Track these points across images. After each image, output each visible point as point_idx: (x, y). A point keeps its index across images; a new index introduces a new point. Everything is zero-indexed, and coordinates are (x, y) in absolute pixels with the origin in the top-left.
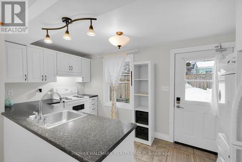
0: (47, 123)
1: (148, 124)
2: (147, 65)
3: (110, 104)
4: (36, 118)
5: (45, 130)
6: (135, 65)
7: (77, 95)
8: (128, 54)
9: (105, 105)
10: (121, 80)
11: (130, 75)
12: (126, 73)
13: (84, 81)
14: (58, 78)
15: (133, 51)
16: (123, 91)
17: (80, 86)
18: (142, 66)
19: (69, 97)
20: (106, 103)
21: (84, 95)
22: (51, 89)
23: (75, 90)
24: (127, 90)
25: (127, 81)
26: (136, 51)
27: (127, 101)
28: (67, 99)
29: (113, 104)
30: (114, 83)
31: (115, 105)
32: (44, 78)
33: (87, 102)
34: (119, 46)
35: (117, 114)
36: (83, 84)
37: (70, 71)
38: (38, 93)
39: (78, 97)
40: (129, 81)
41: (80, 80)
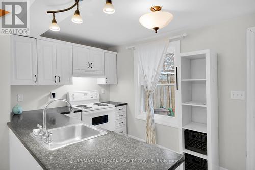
0: (51, 142)
1: (206, 154)
2: (202, 57)
3: (144, 116)
4: (39, 133)
5: (46, 152)
6: (182, 58)
7: (99, 102)
8: (171, 41)
9: (137, 118)
10: (161, 81)
11: (175, 73)
12: (170, 71)
13: (108, 83)
14: (75, 79)
15: (179, 36)
16: (166, 98)
17: (102, 90)
18: (194, 59)
19: (88, 105)
20: (139, 114)
21: (109, 102)
22: (66, 93)
23: (96, 94)
24: (171, 96)
25: (171, 82)
26: (184, 35)
27: (171, 113)
28: (85, 107)
29: (149, 118)
30: (150, 85)
31: (151, 120)
32: (57, 79)
33: (112, 112)
34: (156, 29)
35: (156, 132)
36: (107, 87)
37: (89, 70)
38: (51, 99)
39: (99, 105)
40: (174, 82)
41: (102, 81)
